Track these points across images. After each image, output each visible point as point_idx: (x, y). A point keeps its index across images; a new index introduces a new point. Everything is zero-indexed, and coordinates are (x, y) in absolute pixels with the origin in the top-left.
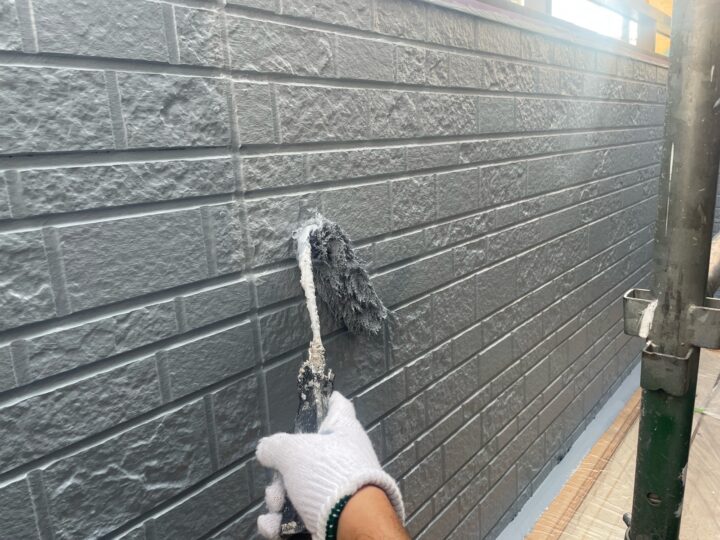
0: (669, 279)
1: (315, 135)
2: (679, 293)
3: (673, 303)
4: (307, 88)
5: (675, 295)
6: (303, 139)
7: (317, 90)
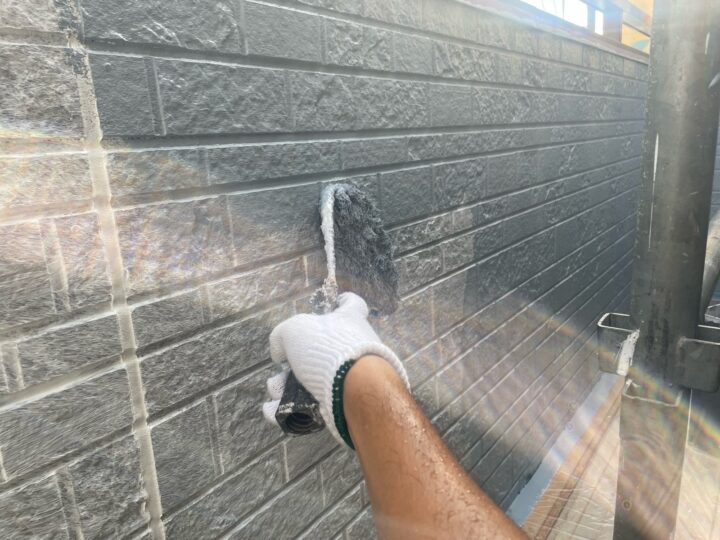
0: (654, 305)
1: (215, 125)
2: (666, 322)
3: (658, 334)
4: (201, 66)
5: (661, 325)
6: (197, 130)
7: (216, 68)
